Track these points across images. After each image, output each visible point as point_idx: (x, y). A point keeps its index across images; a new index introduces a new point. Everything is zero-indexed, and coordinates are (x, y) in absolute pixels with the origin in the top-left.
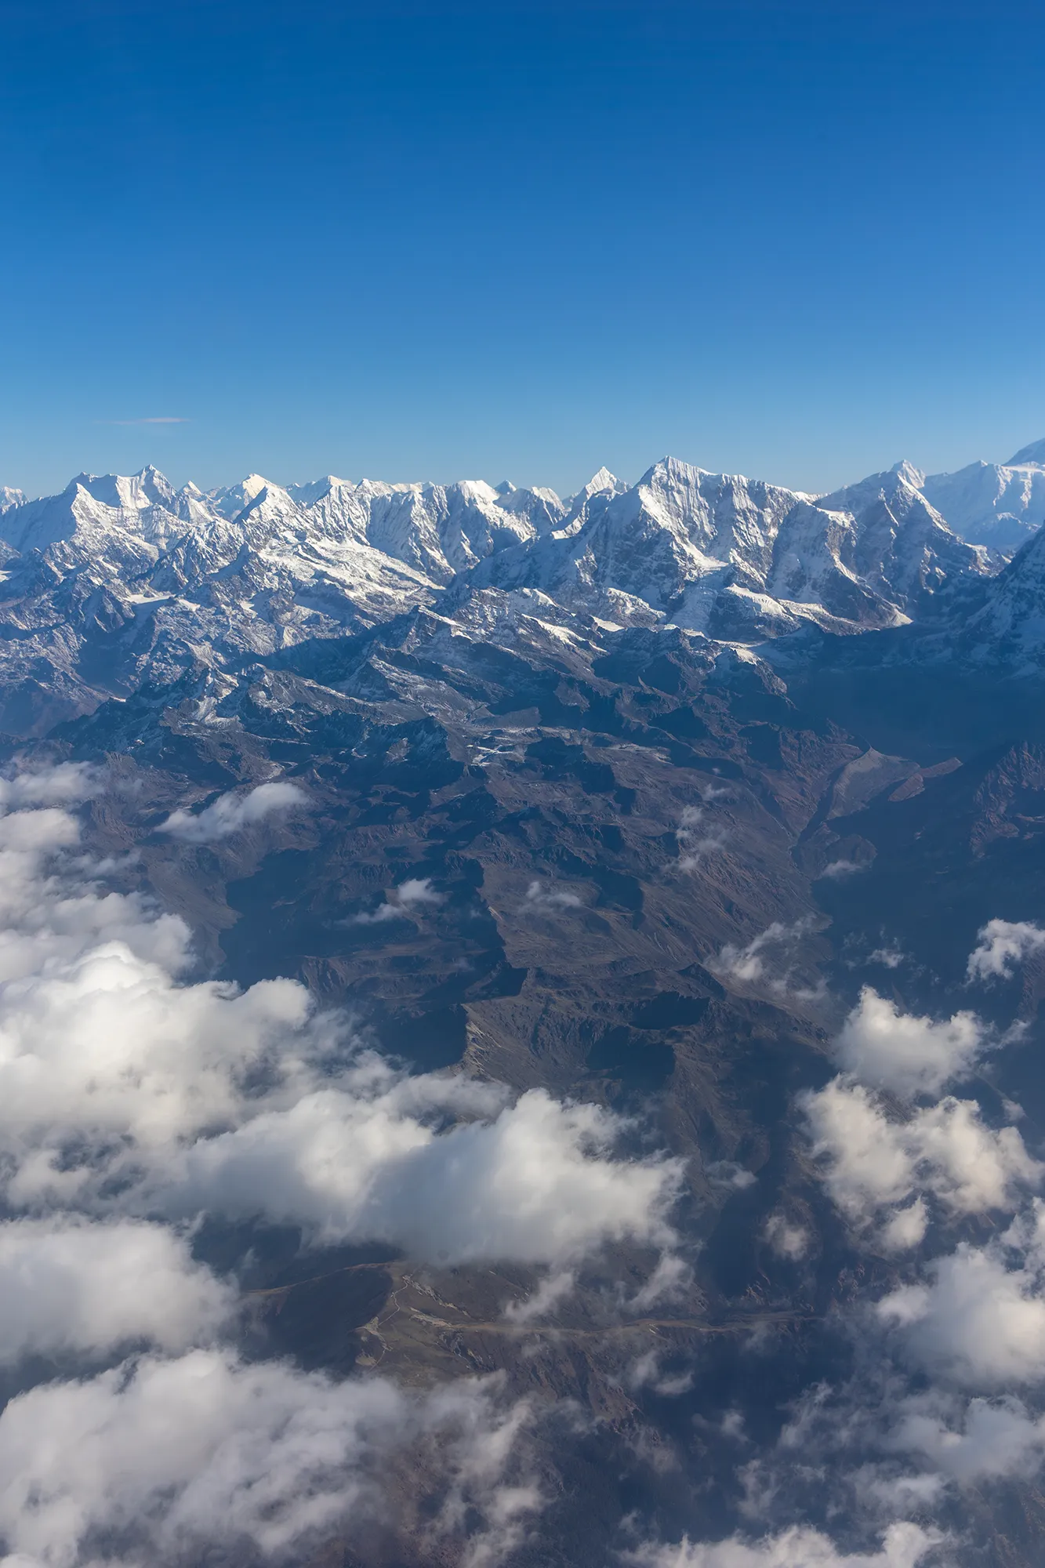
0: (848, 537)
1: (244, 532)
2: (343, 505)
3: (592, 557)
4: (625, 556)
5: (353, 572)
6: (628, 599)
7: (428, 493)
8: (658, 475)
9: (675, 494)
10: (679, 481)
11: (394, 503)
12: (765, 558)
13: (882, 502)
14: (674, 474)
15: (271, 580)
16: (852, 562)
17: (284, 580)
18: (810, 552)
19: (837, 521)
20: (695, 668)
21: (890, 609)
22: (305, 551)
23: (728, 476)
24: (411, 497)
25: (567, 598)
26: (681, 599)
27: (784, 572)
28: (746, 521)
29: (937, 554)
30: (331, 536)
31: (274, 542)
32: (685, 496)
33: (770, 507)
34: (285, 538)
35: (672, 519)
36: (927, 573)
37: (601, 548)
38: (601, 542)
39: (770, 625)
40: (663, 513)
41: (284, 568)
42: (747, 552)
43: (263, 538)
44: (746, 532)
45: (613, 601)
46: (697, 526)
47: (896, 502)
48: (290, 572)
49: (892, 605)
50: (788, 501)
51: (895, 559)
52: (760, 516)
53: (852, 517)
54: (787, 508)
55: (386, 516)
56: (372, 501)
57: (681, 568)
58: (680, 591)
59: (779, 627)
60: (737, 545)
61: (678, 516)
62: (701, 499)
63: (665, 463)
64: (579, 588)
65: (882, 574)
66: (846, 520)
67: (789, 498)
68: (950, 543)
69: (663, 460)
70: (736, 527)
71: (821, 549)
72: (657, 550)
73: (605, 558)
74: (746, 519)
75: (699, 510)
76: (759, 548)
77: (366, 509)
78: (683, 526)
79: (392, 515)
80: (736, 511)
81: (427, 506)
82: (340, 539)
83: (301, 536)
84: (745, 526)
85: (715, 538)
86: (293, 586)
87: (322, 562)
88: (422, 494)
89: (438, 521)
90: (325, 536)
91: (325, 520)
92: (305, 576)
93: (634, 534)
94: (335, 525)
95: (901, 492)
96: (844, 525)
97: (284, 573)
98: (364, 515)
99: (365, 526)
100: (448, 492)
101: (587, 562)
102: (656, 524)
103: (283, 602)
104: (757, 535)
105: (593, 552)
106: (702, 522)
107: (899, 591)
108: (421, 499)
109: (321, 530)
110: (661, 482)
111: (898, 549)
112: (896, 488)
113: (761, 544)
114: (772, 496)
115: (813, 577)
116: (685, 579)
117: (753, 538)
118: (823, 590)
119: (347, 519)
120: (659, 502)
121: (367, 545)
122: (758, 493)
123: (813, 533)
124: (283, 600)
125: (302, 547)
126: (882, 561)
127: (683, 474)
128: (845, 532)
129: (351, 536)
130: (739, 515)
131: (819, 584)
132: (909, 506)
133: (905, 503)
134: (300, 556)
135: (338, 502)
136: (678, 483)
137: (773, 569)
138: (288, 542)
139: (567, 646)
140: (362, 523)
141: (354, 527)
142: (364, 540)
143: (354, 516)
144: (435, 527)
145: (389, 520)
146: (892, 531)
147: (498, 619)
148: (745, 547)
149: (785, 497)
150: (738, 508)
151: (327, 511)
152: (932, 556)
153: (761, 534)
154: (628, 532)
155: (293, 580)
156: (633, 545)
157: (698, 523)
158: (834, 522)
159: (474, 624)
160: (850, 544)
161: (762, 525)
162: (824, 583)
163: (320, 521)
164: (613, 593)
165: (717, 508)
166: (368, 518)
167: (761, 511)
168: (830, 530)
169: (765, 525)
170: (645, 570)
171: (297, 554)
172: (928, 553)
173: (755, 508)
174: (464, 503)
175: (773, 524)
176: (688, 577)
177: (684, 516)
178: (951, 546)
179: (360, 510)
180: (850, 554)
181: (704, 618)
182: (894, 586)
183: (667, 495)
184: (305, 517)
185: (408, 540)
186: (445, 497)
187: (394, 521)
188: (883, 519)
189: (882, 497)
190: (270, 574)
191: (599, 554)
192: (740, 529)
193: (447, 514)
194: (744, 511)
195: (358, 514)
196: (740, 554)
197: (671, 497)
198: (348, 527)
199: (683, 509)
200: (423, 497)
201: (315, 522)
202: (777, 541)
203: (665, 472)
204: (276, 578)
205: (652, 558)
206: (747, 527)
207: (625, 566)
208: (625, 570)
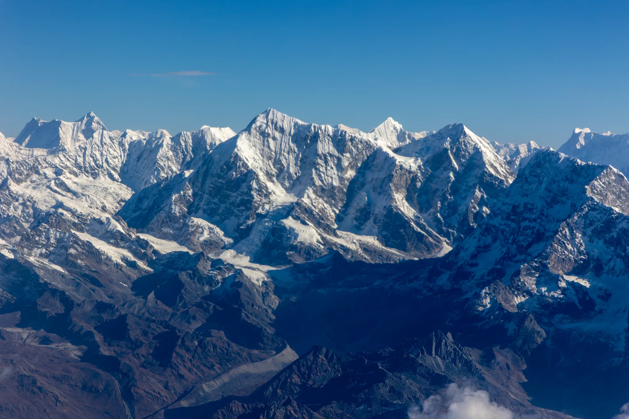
0: (414, 179)
1: (9, 168)
2: (103, 147)
3: (190, 192)
4: (217, 191)
5: (91, 203)
6: (207, 228)
7: (176, 139)
8: (258, 124)
9: (271, 140)
10: (276, 129)
11: (148, 146)
12: (339, 195)
13: (446, 150)
14: (272, 123)
15: (16, 209)
16: (415, 201)
17: (27, 208)
18: (378, 191)
19: (404, 165)
20: (203, 285)
21: (438, 242)
22: (56, 185)
23: (317, 125)
24: (161, 141)
25: (157, 226)
26: (249, 229)
27: (355, 208)
28: (326, 164)
29: (487, 195)
30: (87, 172)
31: (35, 177)
32: (279, 142)
33: (350, 152)
34: (45, 174)
35: (263, 161)
36: (475, 211)
37: (199, 185)
38: (200, 180)
39: (300, 252)
40: (256, 157)
41: (30, 199)
42: (323, 190)
43: (26, 173)
44: (324, 173)
45: (193, 230)
46: (284, 167)
47: (458, 149)
48: (35, 202)
49: (441, 238)
50: (367, 148)
51: (451, 199)
52: (339, 159)
53: (420, 162)
54: (366, 154)
55: (139, 158)
56: (131, 144)
57: (256, 202)
58: (250, 222)
59: (308, 253)
60: (314, 184)
61: (269, 158)
62: (292, 145)
63: (267, 113)
64: (169, 217)
65: (438, 212)
66: (413, 165)
67: (368, 145)
68: (498, 186)
69: (266, 111)
70: (316, 169)
71: (386, 189)
72: (242, 187)
73: (201, 193)
74: (326, 162)
75: (288, 154)
76: (333, 187)
77: (124, 150)
78: (272, 167)
79: (145, 155)
80: (318, 155)
81: (174, 149)
82: (95, 176)
83: (58, 172)
84: (324, 168)
85: (298, 178)
86: (34, 214)
87: (69, 195)
88: (172, 139)
89: (183, 162)
90: (82, 173)
91: (84, 159)
92: (47, 206)
93: (227, 173)
94: (93, 164)
95: (464, 141)
96: (410, 168)
97: (28, 203)
98: (121, 156)
99: (120, 165)
100: (194, 137)
101: (184, 196)
102: (245, 165)
103: (15, 227)
104: (334, 176)
105: (192, 188)
106: (289, 165)
107: (449, 226)
108: (170, 143)
109: (80, 168)
110: (260, 130)
111: (455, 190)
112: (460, 137)
113: (336, 183)
114: (352, 143)
115: (375, 213)
116: (257, 212)
117: (330, 179)
118: (381, 224)
119: (104, 159)
120: (255, 146)
121: (117, 181)
122: (340, 141)
123: (382, 175)
124: (16, 225)
125: (55, 183)
126: (440, 200)
127: (280, 124)
128: (412, 175)
129: (106, 173)
130: (321, 158)
131: (378, 219)
132: (469, 154)
133: (466, 150)
134: (51, 189)
135: (100, 144)
136: (274, 130)
137: (346, 206)
138: (46, 178)
139: (117, 265)
140: (118, 163)
141: (109, 166)
142: (116, 176)
143: (111, 156)
144: (179, 167)
145: (141, 161)
146: (451, 175)
147: (59, 241)
148: (321, 186)
149: (365, 144)
150: (320, 152)
151: (88, 152)
152: (482, 196)
153: (338, 175)
154: (222, 172)
155: (35, 209)
156: (224, 182)
157: (285, 165)
158: (401, 166)
159: (38, 244)
160: (415, 186)
161: (339, 167)
162: (382, 218)
163: (80, 160)
164: (195, 223)
165: (304, 152)
166: (124, 159)
167: (340, 156)
168: (396, 172)
169: (342, 168)
170: (230, 203)
171: (49, 187)
172: (478, 194)
173: (336, 153)
174: (206, 147)
175: (351, 166)
176: (260, 211)
177: (275, 159)
178: (499, 188)
179: (119, 151)
180: (415, 193)
181: (257, 245)
182: (446, 222)
183: (264, 141)
184: (67, 157)
185: (150, 178)
186: (191, 141)
187: (146, 161)
188: (446, 165)
189: (447, 145)
190: (17, 204)
191: (196, 190)
192: (320, 171)
193: (191, 157)
194: (325, 156)
195: (116, 154)
196: (315, 192)
197: (266, 143)
198: (104, 165)
199: (276, 153)
200: (172, 141)
201: (76, 160)
202: (353, 182)
203: (266, 122)
204: (21, 207)
205: (238, 194)
206: (326, 169)
207: (216, 200)
208: (215, 204)
